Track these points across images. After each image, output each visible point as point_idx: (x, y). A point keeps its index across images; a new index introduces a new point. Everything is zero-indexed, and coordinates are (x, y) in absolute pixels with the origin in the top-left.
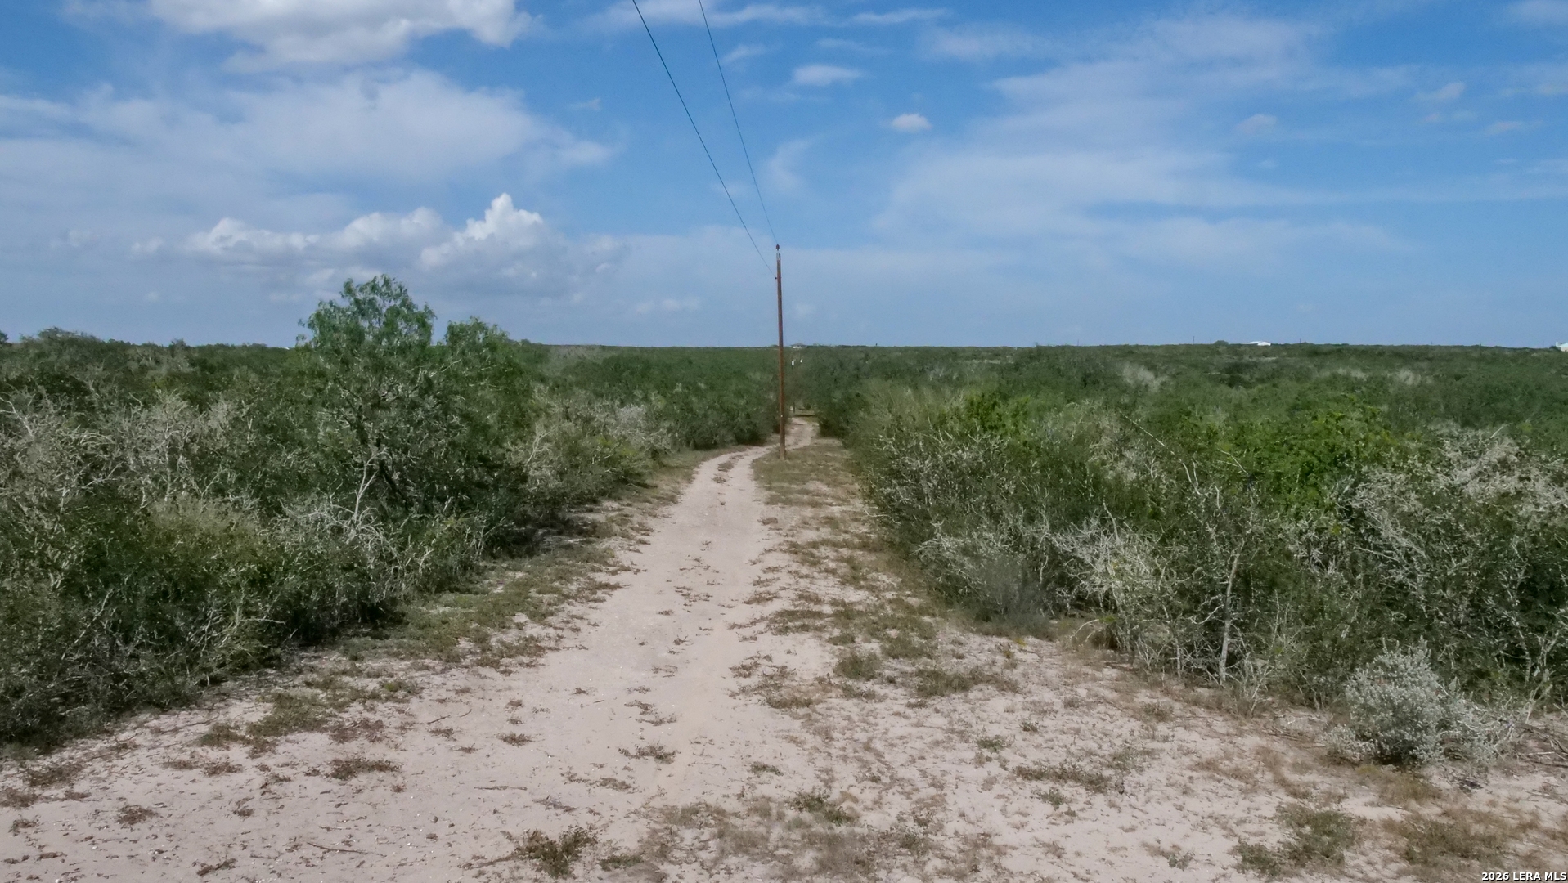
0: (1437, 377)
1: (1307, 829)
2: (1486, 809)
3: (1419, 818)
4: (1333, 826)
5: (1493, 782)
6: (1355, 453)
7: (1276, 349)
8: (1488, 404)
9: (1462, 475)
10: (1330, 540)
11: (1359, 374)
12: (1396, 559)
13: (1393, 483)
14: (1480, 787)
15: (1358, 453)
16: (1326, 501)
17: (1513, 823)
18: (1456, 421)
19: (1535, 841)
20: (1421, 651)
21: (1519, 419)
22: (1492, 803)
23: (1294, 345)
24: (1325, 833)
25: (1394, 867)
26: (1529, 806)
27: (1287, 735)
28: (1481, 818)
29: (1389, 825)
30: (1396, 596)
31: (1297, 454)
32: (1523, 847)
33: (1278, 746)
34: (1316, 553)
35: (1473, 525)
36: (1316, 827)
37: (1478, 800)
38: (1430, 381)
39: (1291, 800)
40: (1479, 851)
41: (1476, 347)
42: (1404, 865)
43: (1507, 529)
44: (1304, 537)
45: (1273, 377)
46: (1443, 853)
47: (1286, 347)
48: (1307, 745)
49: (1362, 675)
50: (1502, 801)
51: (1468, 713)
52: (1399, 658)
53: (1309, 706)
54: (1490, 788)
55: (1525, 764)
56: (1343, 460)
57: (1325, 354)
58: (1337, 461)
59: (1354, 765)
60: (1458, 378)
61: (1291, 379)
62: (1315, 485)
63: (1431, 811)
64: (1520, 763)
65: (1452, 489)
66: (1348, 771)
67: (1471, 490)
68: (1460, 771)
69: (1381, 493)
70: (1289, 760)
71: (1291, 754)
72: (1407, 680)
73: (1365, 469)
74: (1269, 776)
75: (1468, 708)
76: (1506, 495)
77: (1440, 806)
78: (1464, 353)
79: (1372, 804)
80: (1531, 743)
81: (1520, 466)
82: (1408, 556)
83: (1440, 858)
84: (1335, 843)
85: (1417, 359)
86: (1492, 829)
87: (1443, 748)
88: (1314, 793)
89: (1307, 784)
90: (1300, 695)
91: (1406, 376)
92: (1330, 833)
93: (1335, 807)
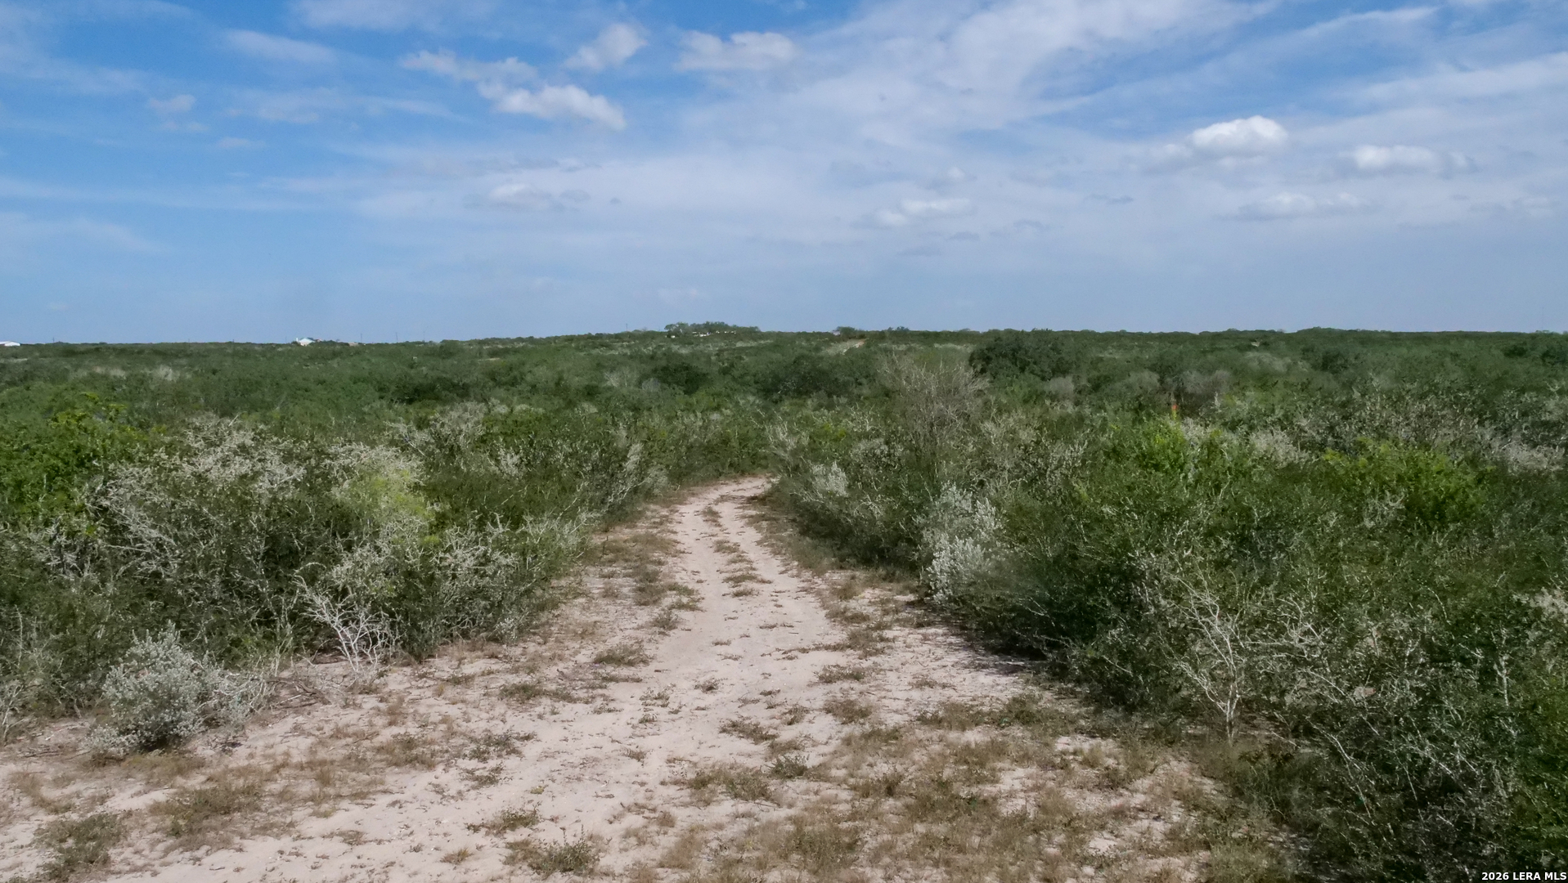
0: (196, 372)
1: (70, 842)
2: (246, 763)
3: (184, 792)
4: (97, 830)
5: (251, 736)
6: (102, 452)
7: (26, 349)
8: (243, 395)
9: (207, 462)
10: (86, 543)
11: (119, 373)
12: (148, 550)
13: (141, 478)
14: (240, 745)
15: (105, 451)
16: (77, 503)
17: (268, 768)
18: (216, 412)
19: (288, 777)
20: (171, 635)
21: (270, 407)
22: (251, 756)
23: (47, 345)
24: (90, 839)
25: (161, 847)
26: (282, 748)
27: (47, 752)
28: (242, 772)
29: (156, 809)
30: (153, 586)
31: (41, 460)
32: (275, 787)
33: (36, 766)
34: (70, 558)
35: (218, 507)
36: (79, 839)
37: (239, 758)
38: (188, 376)
39: (52, 818)
40: (240, 803)
41: (230, 344)
42: (171, 841)
43: (245, 505)
44: (54, 543)
45: (27, 378)
46: (207, 817)
47: (38, 347)
48: (69, 756)
49: (117, 672)
50: (259, 752)
51: (223, 681)
52: (151, 647)
53: (70, 716)
54: (248, 743)
55: (278, 712)
56: (90, 460)
57: (83, 353)
58: (83, 461)
59: (119, 761)
60: (214, 372)
61: (45, 381)
62: (63, 489)
63: (196, 781)
64: (274, 713)
65: (199, 477)
66: (114, 770)
67: (212, 476)
68: (222, 736)
69: (131, 488)
70: (49, 777)
71: (52, 770)
72: (160, 664)
73: (111, 466)
74: (26, 801)
75: (223, 676)
76: (244, 476)
77: (203, 774)
78: (219, 349)
79: (139, 794)
80: (284, 693)
81: (256, 448)
82: (159, 546)
83: (205, 823)
84: (99, 845)
85: (177, 356)
86: (251, 779)
87: (202, 719)
88: (77, 802)
89: (70, 797)
90: (61, 706)
91: (166, 373)
92: (94, 838)
93: (100, 809)
